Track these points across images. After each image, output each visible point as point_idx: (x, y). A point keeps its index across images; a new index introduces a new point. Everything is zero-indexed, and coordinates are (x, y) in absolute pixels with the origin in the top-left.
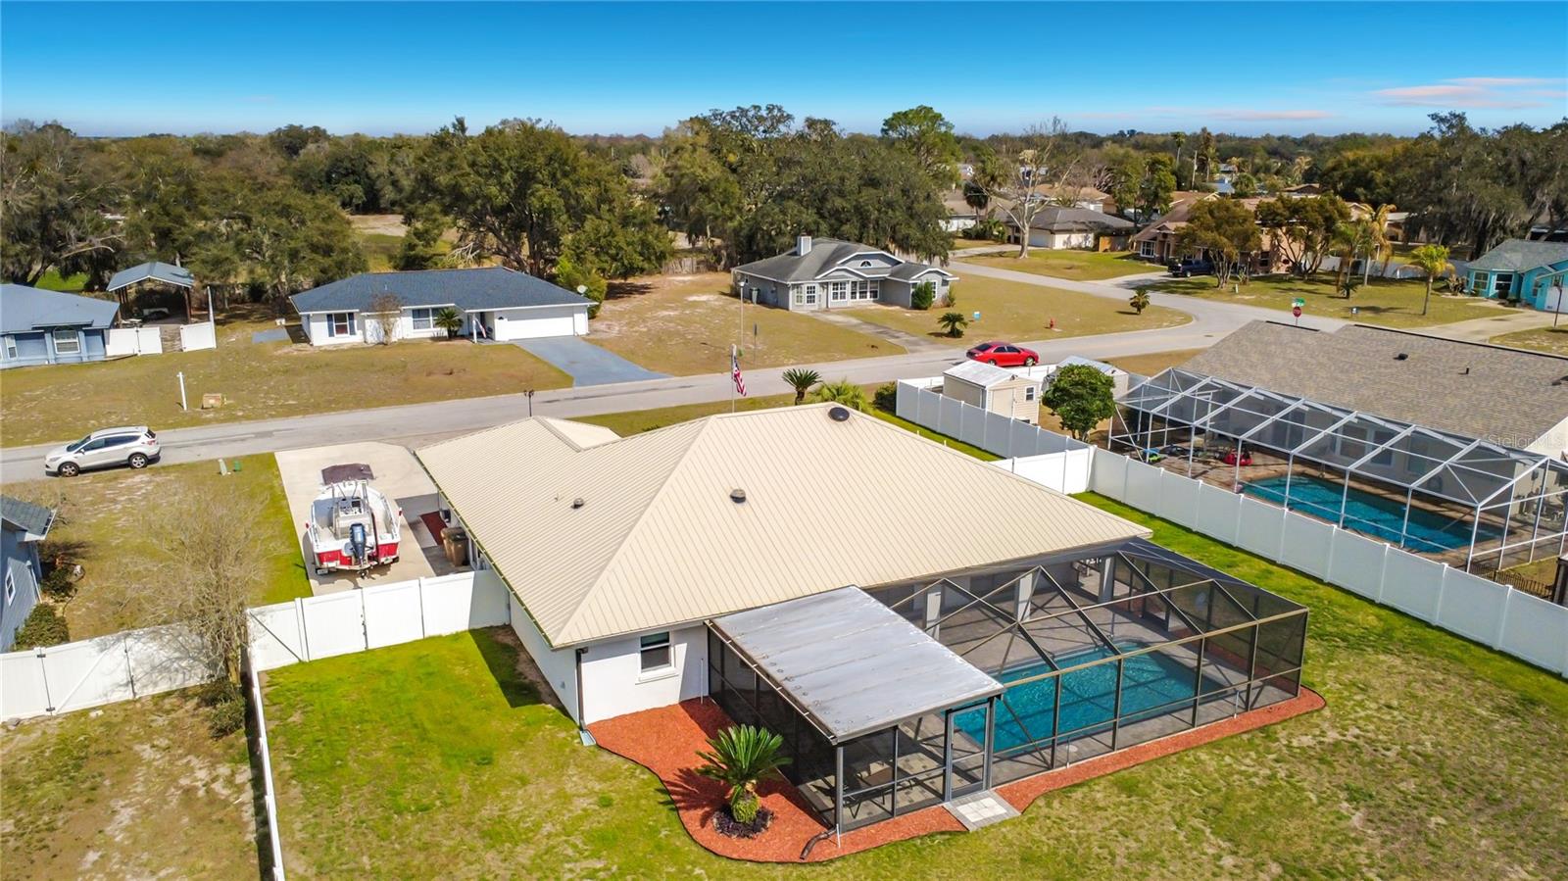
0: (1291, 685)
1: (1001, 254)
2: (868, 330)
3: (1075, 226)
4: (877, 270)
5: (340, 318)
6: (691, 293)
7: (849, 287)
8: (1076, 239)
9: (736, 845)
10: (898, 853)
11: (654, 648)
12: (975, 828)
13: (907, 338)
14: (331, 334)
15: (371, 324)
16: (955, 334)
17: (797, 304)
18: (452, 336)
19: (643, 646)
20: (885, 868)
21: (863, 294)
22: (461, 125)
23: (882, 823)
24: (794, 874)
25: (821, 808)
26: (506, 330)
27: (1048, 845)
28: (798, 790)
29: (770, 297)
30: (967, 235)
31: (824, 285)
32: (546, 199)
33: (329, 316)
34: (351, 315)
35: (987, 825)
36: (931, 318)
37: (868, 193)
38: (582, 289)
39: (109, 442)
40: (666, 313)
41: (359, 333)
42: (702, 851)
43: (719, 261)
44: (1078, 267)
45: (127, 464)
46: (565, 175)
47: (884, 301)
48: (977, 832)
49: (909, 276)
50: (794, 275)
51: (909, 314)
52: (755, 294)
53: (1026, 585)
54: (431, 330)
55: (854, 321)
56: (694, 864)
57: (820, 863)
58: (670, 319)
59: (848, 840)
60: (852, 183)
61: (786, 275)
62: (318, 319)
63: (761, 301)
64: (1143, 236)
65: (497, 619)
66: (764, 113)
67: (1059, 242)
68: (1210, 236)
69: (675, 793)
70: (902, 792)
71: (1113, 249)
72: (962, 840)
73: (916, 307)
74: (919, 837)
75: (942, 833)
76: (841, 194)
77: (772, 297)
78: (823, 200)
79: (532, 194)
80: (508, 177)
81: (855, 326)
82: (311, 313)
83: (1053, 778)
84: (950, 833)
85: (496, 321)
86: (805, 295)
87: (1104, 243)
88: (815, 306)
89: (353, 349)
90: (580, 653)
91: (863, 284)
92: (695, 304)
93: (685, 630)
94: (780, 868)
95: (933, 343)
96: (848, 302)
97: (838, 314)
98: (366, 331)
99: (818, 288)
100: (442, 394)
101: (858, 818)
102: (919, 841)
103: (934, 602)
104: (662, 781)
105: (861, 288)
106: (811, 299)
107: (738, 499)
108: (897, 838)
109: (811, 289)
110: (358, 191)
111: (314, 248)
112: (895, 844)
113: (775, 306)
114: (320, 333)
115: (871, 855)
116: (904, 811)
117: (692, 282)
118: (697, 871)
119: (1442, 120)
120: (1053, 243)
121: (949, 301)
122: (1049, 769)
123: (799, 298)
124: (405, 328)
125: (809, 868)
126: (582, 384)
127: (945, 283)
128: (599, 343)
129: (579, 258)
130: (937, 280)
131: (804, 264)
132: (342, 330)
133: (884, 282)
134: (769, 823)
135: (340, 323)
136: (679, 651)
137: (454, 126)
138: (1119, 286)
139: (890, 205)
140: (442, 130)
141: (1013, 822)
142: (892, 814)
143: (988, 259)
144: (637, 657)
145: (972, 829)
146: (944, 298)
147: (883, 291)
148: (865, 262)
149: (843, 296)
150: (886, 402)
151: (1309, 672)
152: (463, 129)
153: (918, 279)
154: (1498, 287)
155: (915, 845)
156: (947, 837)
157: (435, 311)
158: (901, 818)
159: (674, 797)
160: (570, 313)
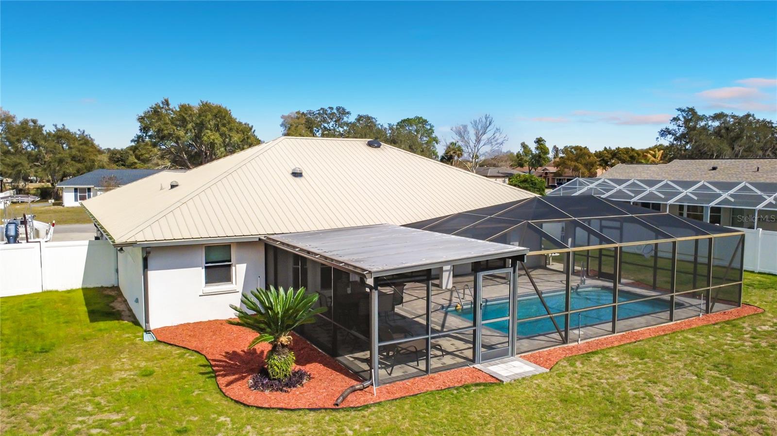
3: (498, 175)
5: (83, 190)
9: (269, 397)
10: (435, 399)
11: (217, 266)
12: (508, 380)
14: (76, 200)
19: (206, 263)
20: (423, 411)
22: (167, 103)
23: (417, 379)
24: (327, 418)
25: (357, 370)
27: (584, 391)
28: (337, 360)
32: (212, 137)
33: (76, 190)
34: (89, 190)
35: (519, 377)
42: (232, 404)
48: (511, 384)
56: (220, 414)
57: (355, 409)
59: (384, 391)
62: (68, 190)
65: (107, 281)
66: (335, 111)
69: (215, 366)
70: (435, 359)
72: (497, 389)
74: (454, 387)
75: (477, 385)
79: (204, 135)
80: (190, 126)
82: (64, 187)
83: (570, 349)
84: (485, 385)
90: (147, 259)
94: (312, 414)
101: (393, 375)
102: (455, 392)
104: (207, 360)
107: (297, 175)
108: (433, 388)
111: (73, 158)
112: (432, 392)
114: (69, 199)
115: (408, 401)
116: (437, 370)
118: (222, 419)
119: (683, 111)
122: (564, 343)
125: (343, 414)
132: (83, 197)
134: (305, 381)
135: (82, 193)
136: (239, 271)
137: (163, 103)
140: (156, 105)
141: (542, 376)
142: (427, 371)
145: (506, 381)
152: (168, 104)
155: (452, 394)
156: (482, 387)
158: (436, 375)
159: (215, 368)
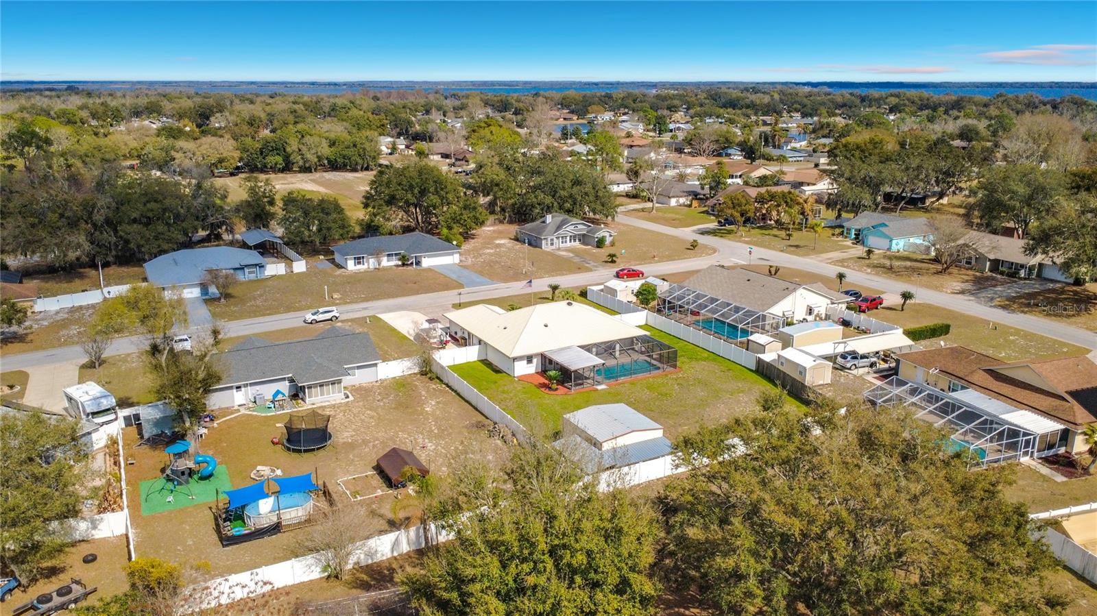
0: (675, 366)
1: (643, 210)
2: (577, 260)
3: (681, 194)
4: (581, 230)
5: (359, 258)
6: (497, 238)
7: (568, 238)
8: (682, 200)
9: (551, 395)
11: (529, 359)
13: (593, 264)
14: (355, 265)
15: (372, 261)
16: (613, 262)
17: (546, 246)
18: (404, 265)
19: (527, 359)
21: (575, 240)
23: (580, 390)
25: (569, 387)
26: (427, 262)
27: (614, 392)
28: (564, 385)
29: (533, 242)
30: (627, 195)
31: (558, 238)
33: (355, 258)
34: (363, 257)
35: (602, 389)
36: (604, 252)
37: (575, 190)
38: (455, 243)
39: (326, 312)
40: (488, 251)
41: (366, 264)
42: (545, 394)
43: (504, 219)
44: (679, 219)
45: (331, 320)
46: (442, 189)
47: (585, 243)
49: (594, 233)
50: (544, 234)
51: (595, 250)
52: (527, 241)
53: (618, 347)
54: (395, 262)
55: (571, 255)
57: (569, 395)
58: (491, 255)
59: (574, 393)
60: (568, 184)
61: (540, 233)
62: (351, 259)
63: (530, 244)
64: (713, 201)
67: (673, 202)
68: (729, 211)
70: (585, 385)
71: (699, 206)
73: (598, 247)
74: (587, 392)
75: (593, 391)
76: (564, 189)
77: (534, 243)
78: (556, 192)
81: (572, 257)
82: (348, 257)
83: (618, 382)
85: (423, 259)
86: (549, 242)
87: (695, 203)
88: (554, 247)
89: (366, 272)
90: (515, 359)
91: (575, 237)
92: (499, 246)
93: (536, 355)
95: (604, 266)
96: (568, 244)
97: (563, 251)
98: (370, 263)
99: (555, 239)
100: (417, 292)
103: (594, 350)
104: (534, 385)
105: (573, 238)
106: (552, 244)
107: (546, 326)
109: (552, 240)
110: (279, 159)
113: (536, 247)
114: (351, 265)
117: (494, 231)
120: (670, 202)
121: (612, 244)
123: (547, 244)
124: (385, 262)
126: (468, 287)
127: (611, 236)
128: (465, 267)
129: (450, 228)
130: (607, 234)
131: (549, 228)
132: (359, 263)
133: (584, 235)
134: (558, 390)
135: (358, 260)
136: (535, 360)
138: (694, 231)
139: (586, 194)
141: (607, 389)
143: (636, 213)
144: (525, 362)
145: (599, 390)
146: (611, 242)
147: (583, 239)
148: (575, 226)
149: (566, 242)
150: (584, 294)
151: (678, 364)
153: (600, 234)
154: (855, 234)
157: (396, 254)
158: (584, 389)
159: (538, 387)
160: (452, 254)
